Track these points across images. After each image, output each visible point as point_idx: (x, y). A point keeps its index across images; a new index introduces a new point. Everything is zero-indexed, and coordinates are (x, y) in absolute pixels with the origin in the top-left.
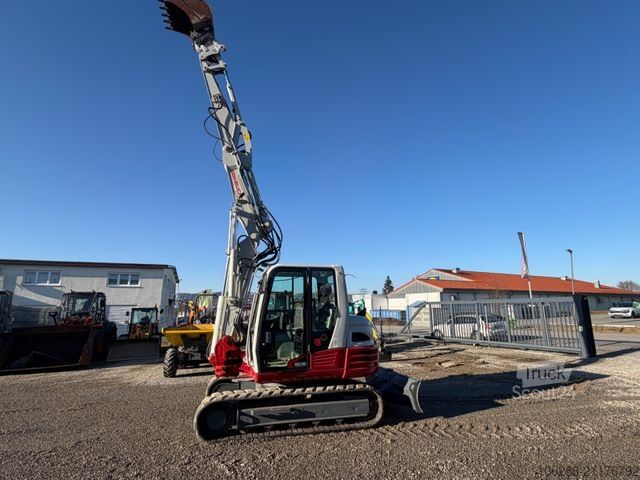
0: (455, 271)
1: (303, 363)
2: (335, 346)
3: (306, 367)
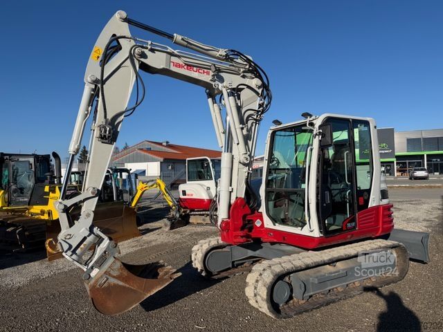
0: (165, 144)
1: (353, 224)
2: (374, 205)
3: (354, 227)
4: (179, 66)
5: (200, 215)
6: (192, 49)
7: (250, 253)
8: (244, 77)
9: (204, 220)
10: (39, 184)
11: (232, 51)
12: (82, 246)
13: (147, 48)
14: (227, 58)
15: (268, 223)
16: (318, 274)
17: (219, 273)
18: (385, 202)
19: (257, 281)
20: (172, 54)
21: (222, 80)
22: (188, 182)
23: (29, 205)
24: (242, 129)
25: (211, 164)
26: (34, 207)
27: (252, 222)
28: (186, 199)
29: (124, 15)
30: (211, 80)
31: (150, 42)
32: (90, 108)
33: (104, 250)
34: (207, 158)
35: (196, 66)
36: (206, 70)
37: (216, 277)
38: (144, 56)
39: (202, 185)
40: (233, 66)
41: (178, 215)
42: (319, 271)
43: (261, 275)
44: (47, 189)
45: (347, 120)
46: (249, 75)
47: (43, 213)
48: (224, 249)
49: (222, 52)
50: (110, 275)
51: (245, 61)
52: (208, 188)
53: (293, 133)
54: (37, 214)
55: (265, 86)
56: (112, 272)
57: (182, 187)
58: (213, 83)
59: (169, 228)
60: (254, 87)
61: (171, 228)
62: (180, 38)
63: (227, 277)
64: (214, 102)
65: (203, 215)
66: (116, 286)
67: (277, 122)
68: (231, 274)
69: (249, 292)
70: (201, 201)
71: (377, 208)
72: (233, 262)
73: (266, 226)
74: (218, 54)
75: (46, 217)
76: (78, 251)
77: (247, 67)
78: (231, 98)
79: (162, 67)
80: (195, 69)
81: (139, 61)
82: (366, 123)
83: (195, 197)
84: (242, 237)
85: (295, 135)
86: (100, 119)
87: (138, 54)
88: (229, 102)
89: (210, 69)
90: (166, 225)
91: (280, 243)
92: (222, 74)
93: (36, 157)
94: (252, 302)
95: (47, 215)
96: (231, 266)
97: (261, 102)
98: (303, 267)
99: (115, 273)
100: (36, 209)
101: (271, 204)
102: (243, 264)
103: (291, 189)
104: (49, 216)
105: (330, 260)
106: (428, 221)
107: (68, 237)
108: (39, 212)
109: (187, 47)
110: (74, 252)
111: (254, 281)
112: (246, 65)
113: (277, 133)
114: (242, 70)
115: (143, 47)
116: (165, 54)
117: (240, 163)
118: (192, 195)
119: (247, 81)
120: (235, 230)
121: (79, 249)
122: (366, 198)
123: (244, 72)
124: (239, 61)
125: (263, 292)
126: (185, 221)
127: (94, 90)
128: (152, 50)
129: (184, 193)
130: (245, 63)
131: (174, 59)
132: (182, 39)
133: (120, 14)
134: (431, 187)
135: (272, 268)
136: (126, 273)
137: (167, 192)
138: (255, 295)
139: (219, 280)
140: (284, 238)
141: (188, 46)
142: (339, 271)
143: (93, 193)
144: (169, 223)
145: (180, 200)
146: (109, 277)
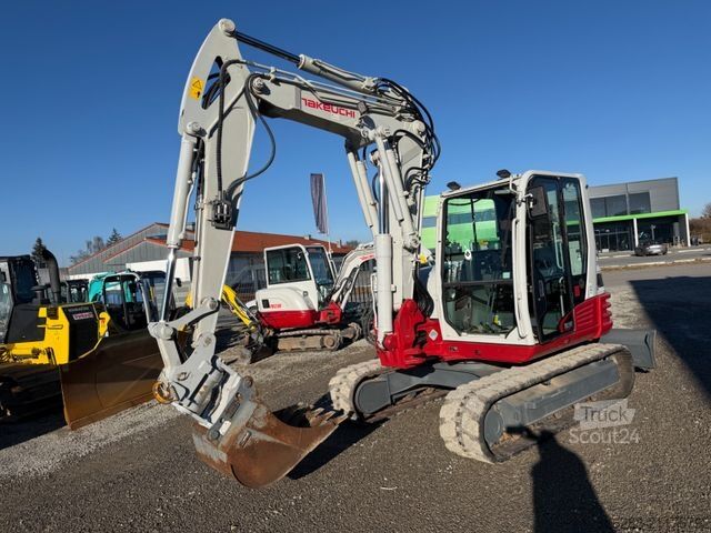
1: (570, 323)
2: (591, 296)
3: (572, 328)
4: (312, 104)
5: (295, 336)
6: (327, 78)
7: (416, 381)
8: (400, 119)
9: (302, 343)
10: (22, 306)
11: (383, 80)
12: (202, 389)
13: (268, 78)
14: (377, 91)
15: (449, 333)
16: (533, 397)
17: (373, 415)
18: (601, 290)
19: (459, 414)
20: (302, 87)
21: (371, 125)
22: (269, 286)
23: (6, 342)
24: (407, 197)
25: (306, 255)
26: (17, 345)
27: (424, 334)
28: (269, 313)
29: (232, 26)
30: (358, 126)
31: (273, 69)
32: (194, 175)
33: (235, 392)
34: (300, 246)
35: (335, 105)
36: (349, 111)
37: (371, 421)
38: (265, 90)
39: (295, 289)
40: (385, 102)
41: (261, 340)
42: (533, 393)
43: (462, 405)
44: (43, 312)
45: (555, 178)
46: (408, 115)
47: (36, 353)
48: (377, 379)
49: (369, 82)
50: (253, 427)
51: (401, 95)
52: (306, 293)
53: (469, 201)
54: (26, 357)
55: (429, 132)
56: (256, 423)
57: (261, 295)
58: (361, 130)
59: (248, 360)
60: (415, 133)
61: (253, 361)
62: (311, 61)
63: (385, 420)
64: (357, 159)
65: (300, 335)
66: (263, 443)
67: (453, 185)
68: (391, 414)
69: (447, 431)
70: (296, 314)
71: (594, 300)
72: (391, 396)
73: (445, 338)
74: (363, 85)
75: (43, 360)
76: (197, 398)
77: (404, 103)
78: (389, 151)
79: (290, 107)
80: (335, 108)
81: (257, 98)
82: (576, 182)
83: (284, 308)
84: (415, 356)
85: (472, 203)
86: (211, 191)
87: (258, 89)
88: (387, 158)
89: (356, 109)
90: (243, 357)
91: (465, 361)
92: (372, 116)
93: (11, 261)
94: (452, 446)
95: (46, 356)
96: (389, 402)
97: (426, 156)
98: (518, 387)
99: (260, 425)
100: (22, 348)
101: (451, 305)
102: (401, 398)
103: (472, 281)
104: (49, 357)
105: (547, 375)
106: (622, 316)
107: (183, 377)
108: (29, 352)
109: (319, 74)
110: (192, 399)
111: (454, 415)
112: (402, 101)
113: (450, 202)
114: (398, 108)
115: (263, 77)
116: (294, 87)
117: (405, 248)
118: (280, 306)
119: (405, 125)
120: (407, 346)
121: (198, 394)
122: (582, 286)
123: (400, 112)
124: (392, 94)
125: (473, 428)
126: (271, 347)
127: (197, 146)
128: (276, 82)
129: (266, 303)
130: (401, 98)
131: (306, 94)
132: (314, 63)
133: (223, 25)
134: (640, 268)
135: (478, 393)
136: (275, 422)
137: (239, 305)
138: (458, 434)
139: (377, 424)
140: (476, 352)
141: (321, 74)
142: (555, 392)
143: (212, 306)
144: (248, 353)
145: (259, 315)
146: (252, 431)
